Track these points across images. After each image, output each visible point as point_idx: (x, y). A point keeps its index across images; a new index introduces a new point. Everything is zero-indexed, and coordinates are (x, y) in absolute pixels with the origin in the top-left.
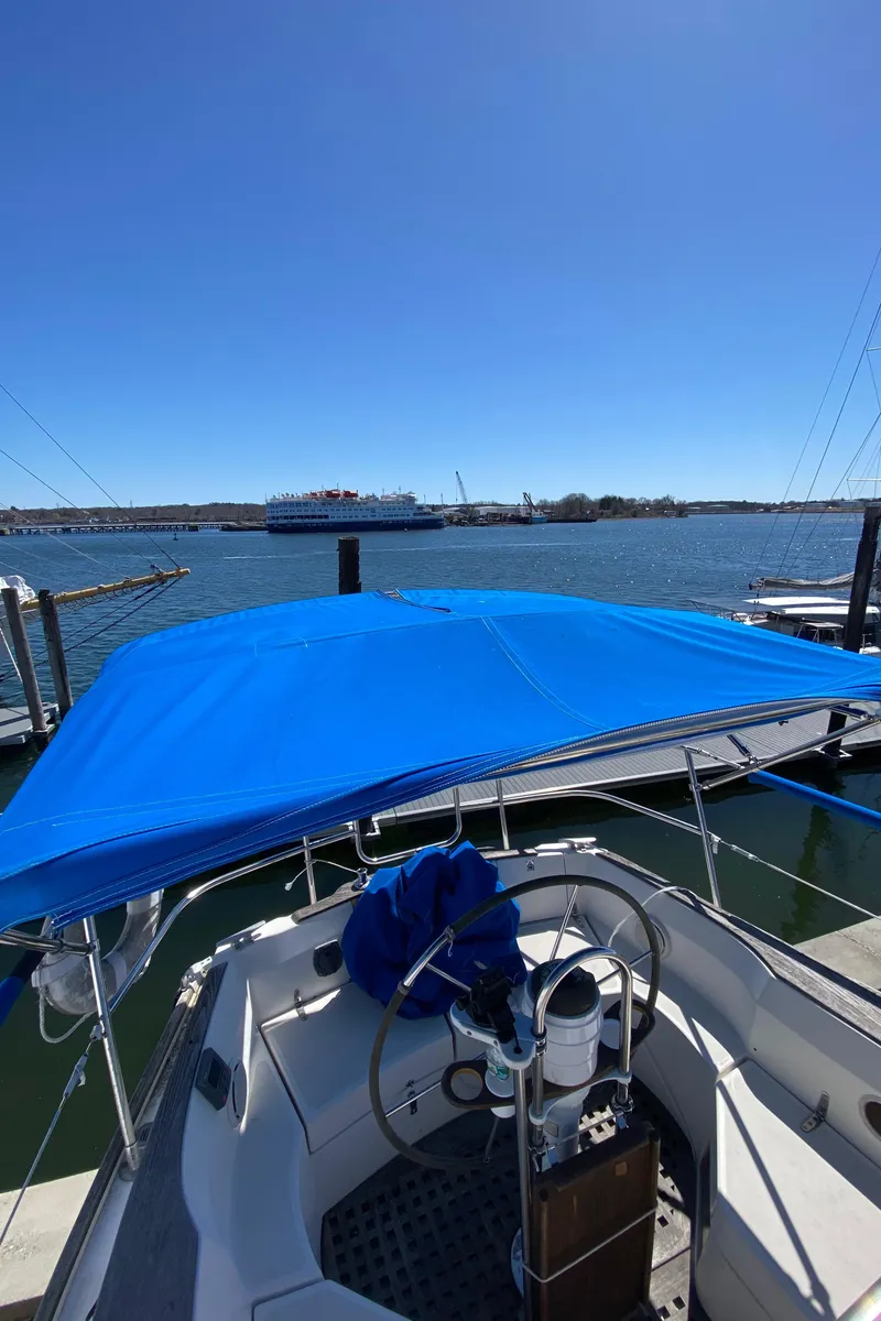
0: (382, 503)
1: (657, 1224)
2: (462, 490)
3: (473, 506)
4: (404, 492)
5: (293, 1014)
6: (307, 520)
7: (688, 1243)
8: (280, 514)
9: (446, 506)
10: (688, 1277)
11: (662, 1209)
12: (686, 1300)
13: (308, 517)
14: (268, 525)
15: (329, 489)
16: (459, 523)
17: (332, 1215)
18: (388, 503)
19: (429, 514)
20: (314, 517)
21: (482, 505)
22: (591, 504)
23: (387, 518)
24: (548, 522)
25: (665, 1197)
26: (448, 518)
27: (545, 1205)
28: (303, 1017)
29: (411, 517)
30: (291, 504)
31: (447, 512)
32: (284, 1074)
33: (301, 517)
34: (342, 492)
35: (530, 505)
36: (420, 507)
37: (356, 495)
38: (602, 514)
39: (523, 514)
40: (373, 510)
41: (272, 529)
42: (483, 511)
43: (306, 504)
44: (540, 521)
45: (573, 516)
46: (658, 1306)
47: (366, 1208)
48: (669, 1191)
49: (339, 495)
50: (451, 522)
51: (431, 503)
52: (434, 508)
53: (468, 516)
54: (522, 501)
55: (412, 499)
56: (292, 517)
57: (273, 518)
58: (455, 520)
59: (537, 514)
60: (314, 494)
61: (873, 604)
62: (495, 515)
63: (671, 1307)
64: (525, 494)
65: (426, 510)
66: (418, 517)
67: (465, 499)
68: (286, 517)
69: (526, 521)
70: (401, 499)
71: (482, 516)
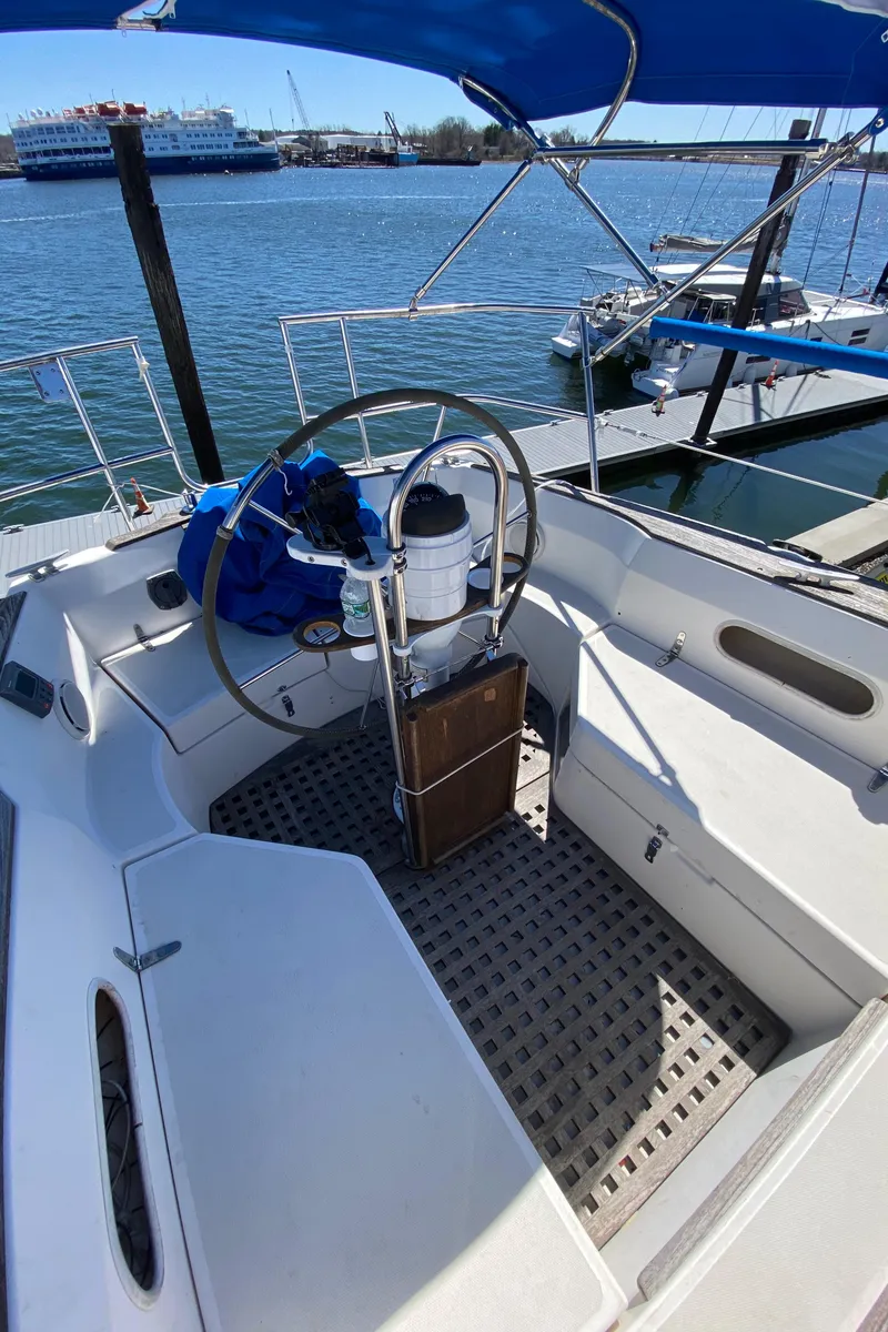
0: (184, 124)
1: (521, 760)
2: (299, 103)
3: (317, 133)
4: (216, 105)
5: (140, 647)
6: (78, 158)
7: (548, 769)
8: (36, 148)
9: (280, 133)
10: (548, 791)
11: (525, 750)
12: (546, 805)
13: (78, 151)
14: (24, 167)
15: (102, 102)
16: (300, 162)
17: (219, 803)
18: (193, 124)
19: (256, 144)
20: (88, 150)
21: (330, 133)
22: (474, 136)
23: (197, 152)
24: (420, 162)
25: (527, 742)
26: (284, 152)
27: (414, 723)
28: (150, 649)
29: (231, 149)
30: (49, 129)
31: (281, 142)
32: (133, 693)
33: (68, 151)
34: (122, 108)
35: (395, 134)
36: (242, 133)
37: (143, 111)
38: (487, 152)
39: (387, 150)
40: (174, 137)
41: (33, 174)
42: (332, 142)
43: (71, 129)
44: (409, 162)
45: (450, 155)
46: (522, 813)
47: (252, 792)
48: (533, 739)
49: (116, 112)
50: (289, 159)
51: (257, 128)
52: (263, 136)
53: (311, 152)
54: (384, 128)
55: (226, 119)
56: (57, 152)
57: (28, 155)
58: (294, 156)
59: (404, 149)
60: (80, 111)
61: (769, 273)
62: (348, 149)
63: (533, 812)
64: (387, 113)
65: (251, 138)
66: (241, 150)
67: (305, 121)
68: (46, 153)
69: (390, 160)
70: (212, 118)
71: (331, 152)
